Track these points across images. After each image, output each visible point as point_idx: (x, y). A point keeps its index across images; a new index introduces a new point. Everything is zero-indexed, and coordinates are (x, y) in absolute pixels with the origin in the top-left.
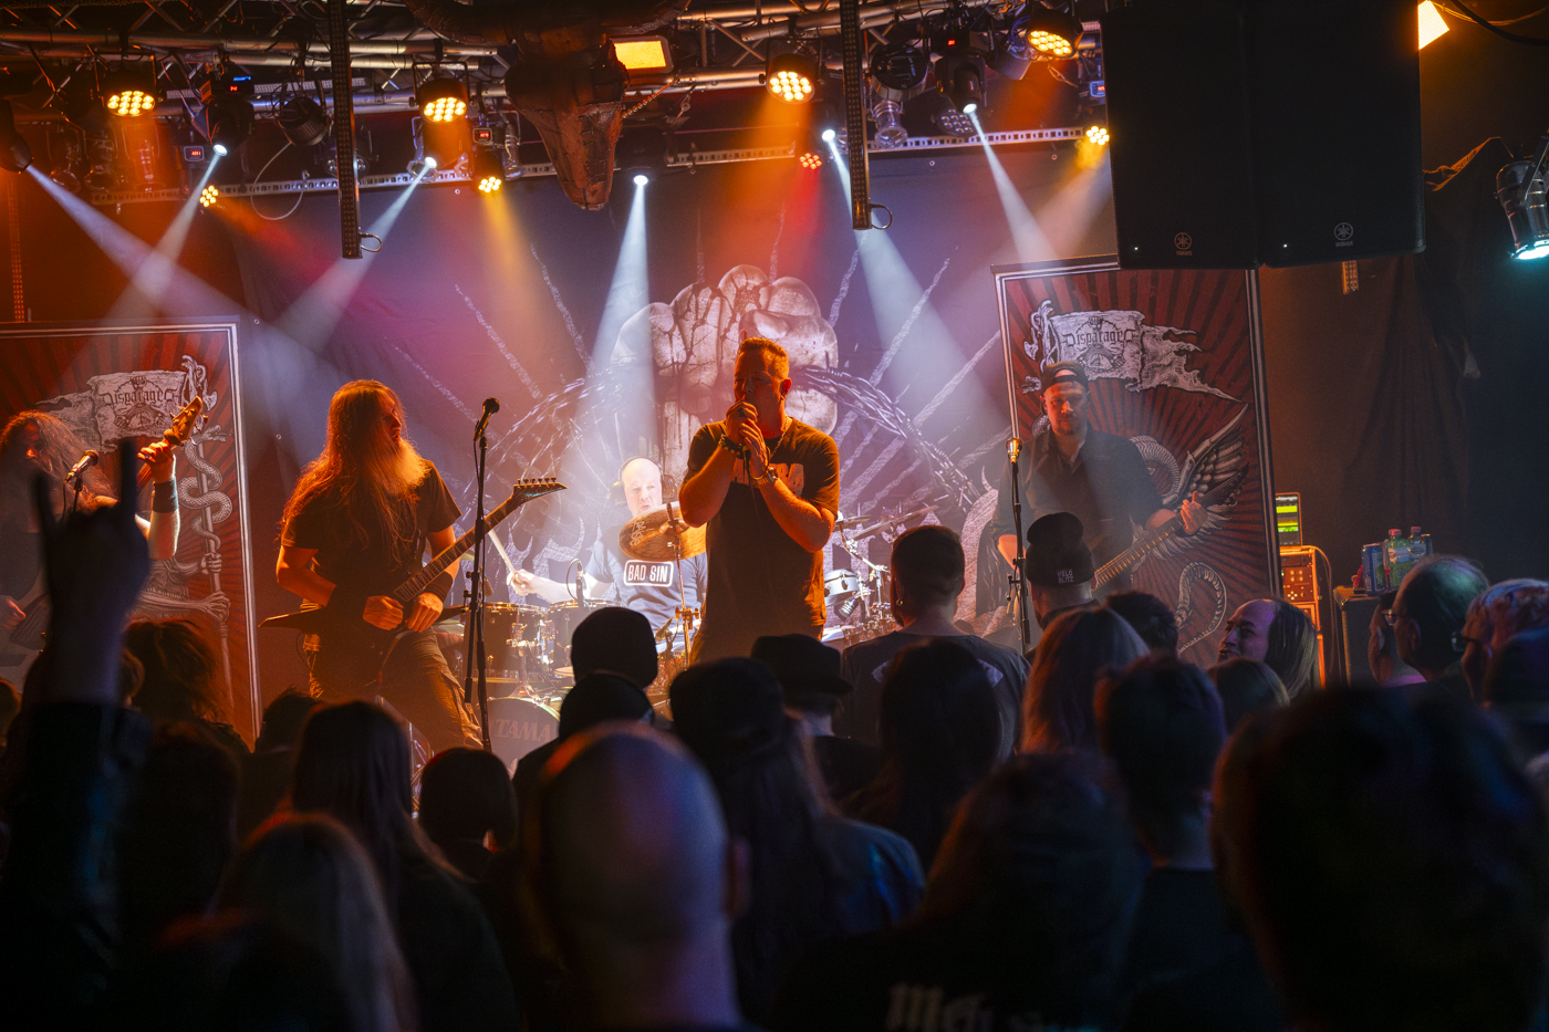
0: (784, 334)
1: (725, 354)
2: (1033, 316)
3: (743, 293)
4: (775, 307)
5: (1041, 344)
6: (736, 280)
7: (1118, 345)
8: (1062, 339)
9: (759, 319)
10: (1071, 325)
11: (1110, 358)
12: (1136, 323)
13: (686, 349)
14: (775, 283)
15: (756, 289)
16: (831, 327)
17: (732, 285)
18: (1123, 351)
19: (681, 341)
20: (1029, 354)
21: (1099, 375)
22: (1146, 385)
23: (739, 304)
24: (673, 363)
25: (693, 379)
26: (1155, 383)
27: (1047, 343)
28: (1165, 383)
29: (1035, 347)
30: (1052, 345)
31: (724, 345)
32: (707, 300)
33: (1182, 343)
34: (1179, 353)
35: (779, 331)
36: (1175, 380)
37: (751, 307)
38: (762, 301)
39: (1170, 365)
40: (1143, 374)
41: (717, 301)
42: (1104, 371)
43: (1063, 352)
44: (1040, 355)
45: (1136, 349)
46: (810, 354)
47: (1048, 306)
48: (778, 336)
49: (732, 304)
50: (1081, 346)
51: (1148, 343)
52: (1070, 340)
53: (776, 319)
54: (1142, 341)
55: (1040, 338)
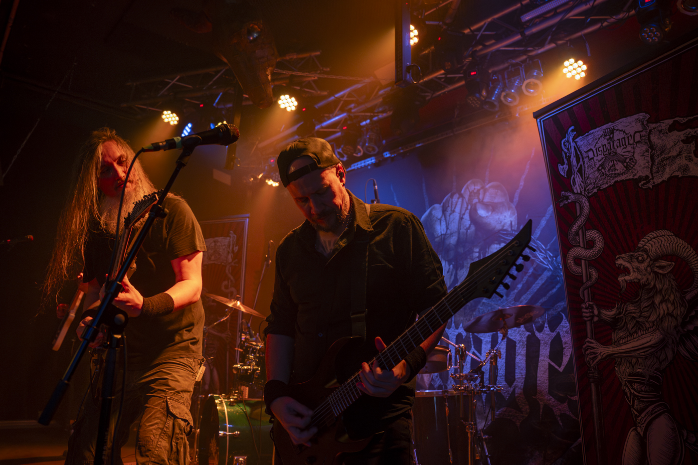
0: (490, 213)
1: (462, 227)
2: (562, 142)
3: (472, 194)
4: (487, 199)
5: (570, 164)
6: (469, 188)
7: (629, 148)
8: (585, 155)
9: (478, 206)
10: (590, 142)
11: (623, 162)
12: (643, 124)
13: (446, 226)
14: (487, 186)
15: (479, 190)
16: (514, 207)
17: (468, 190)
18: (634, 152)
19: (445, 223)
20: (563, 174)
21: (616, 179)
22: (658, 180)
23: (470, 199)
24: (442, 235)
25: (447, 242)
26: (666, 177)
27: (574, 161)
28: (676, 174)
29: (566, 167)
30: (578, 162)
31: (462, 222)
32: (456, 200)
33: (689, 130)
34: (687, 141)
35: (488, 212)
36: (686, 169)
37: (475, 200)
38: (481, 197)
39: (679, 154)
40: (654, 169)
41: (460, 200)
42: (619, 174)
43: (586, 166)
44: (570, 172)
45: (645, 147)
46: (503, 223)
47: (573, 131)
48: (487, 215)
49: (467, 200)
50: (599, 158)
51: (655, 139)
52: (591, 154)
53: (487, 206)
54: (649, 139)
55: (569, 158)
